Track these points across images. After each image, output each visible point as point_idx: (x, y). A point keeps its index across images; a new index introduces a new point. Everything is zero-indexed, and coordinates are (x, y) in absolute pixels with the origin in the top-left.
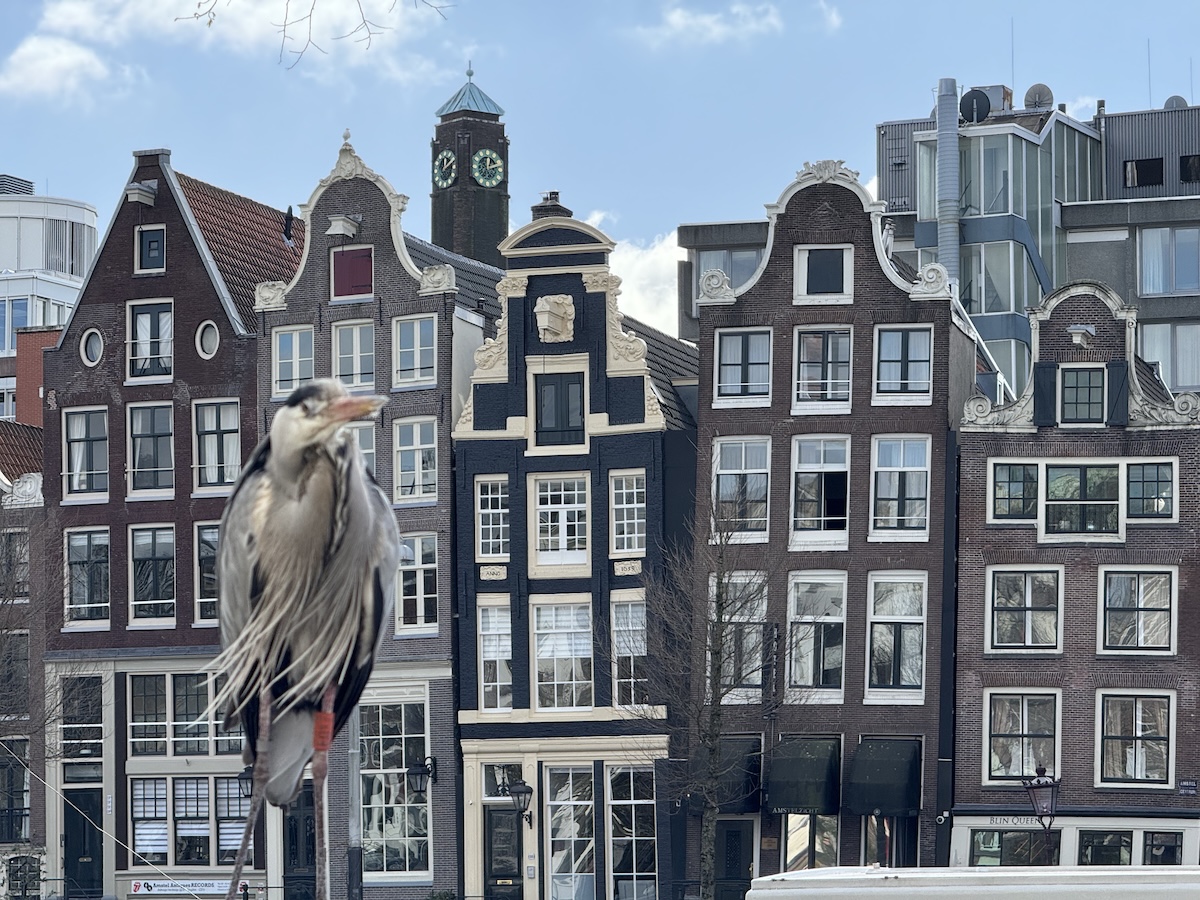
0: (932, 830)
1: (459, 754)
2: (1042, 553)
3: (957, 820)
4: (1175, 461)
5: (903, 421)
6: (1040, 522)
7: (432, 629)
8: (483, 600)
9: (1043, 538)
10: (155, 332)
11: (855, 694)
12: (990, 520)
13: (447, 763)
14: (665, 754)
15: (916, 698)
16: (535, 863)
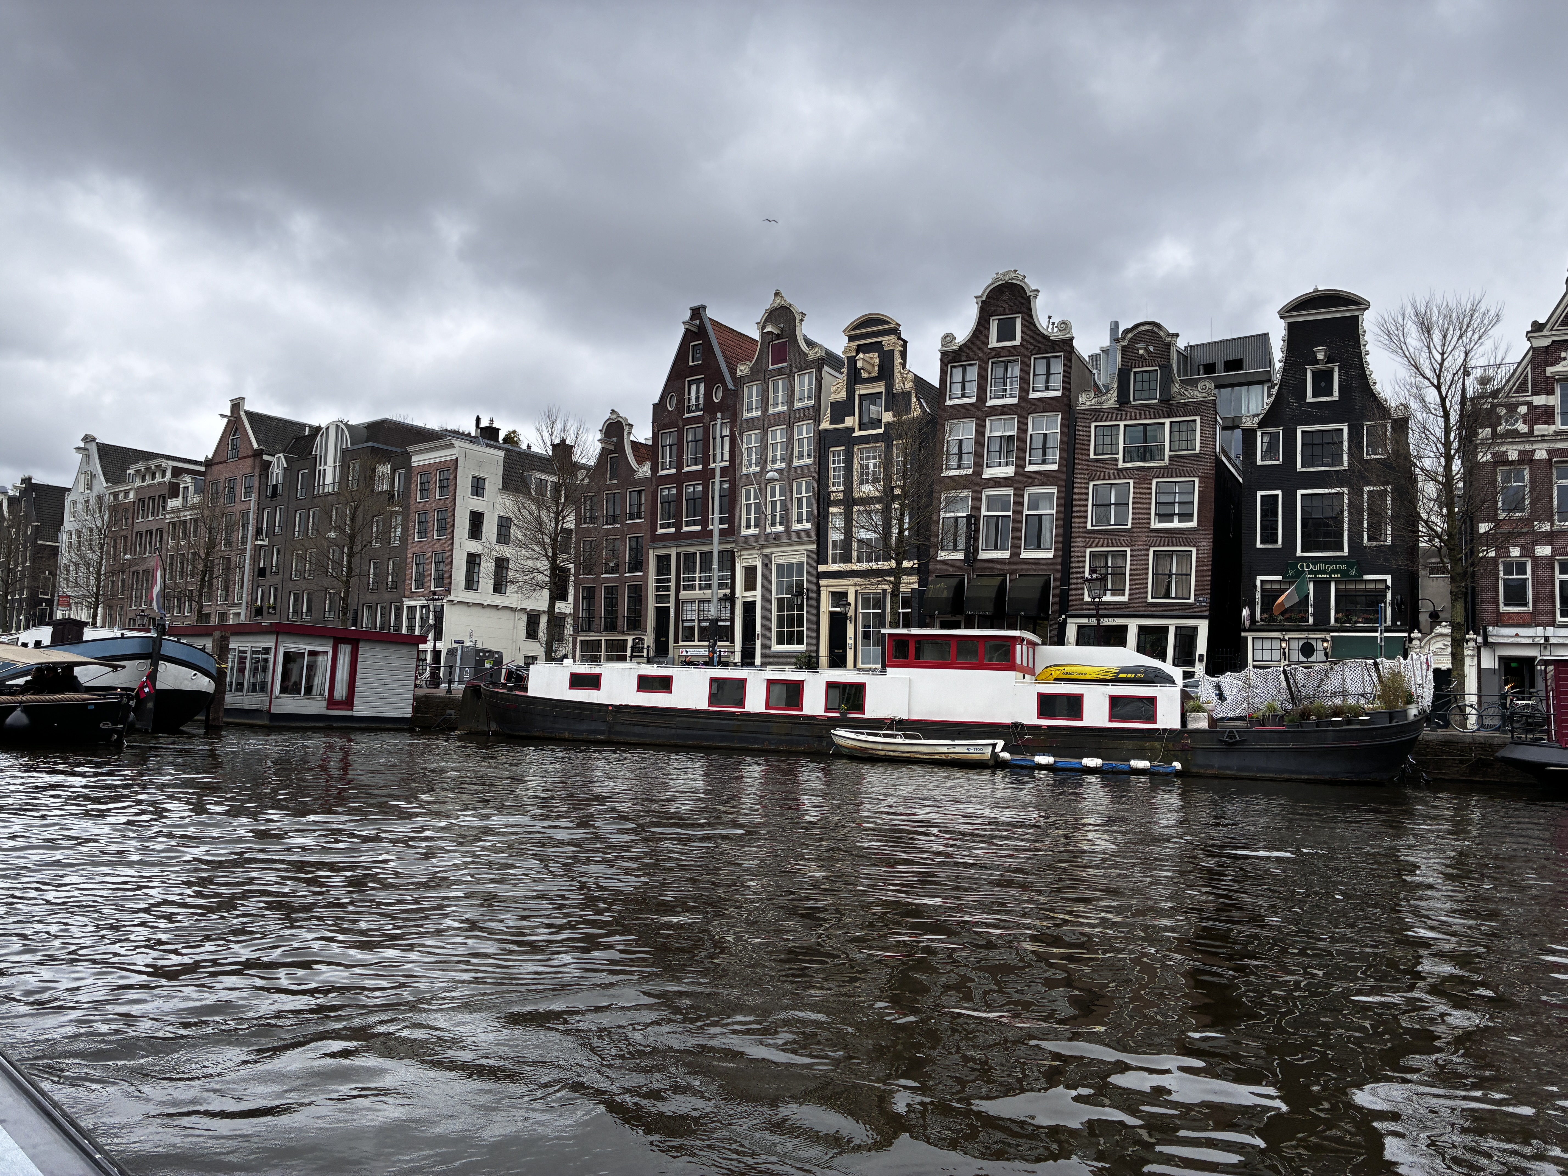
0: (1056, 625)
1: (819, 587)
2: (1122, 473)
3: (1069, 620)
4: (1198, 418)
5: (1046, 406)
6: (1120, 456)
7: (808, 526)
8: (833, 510)
9: (1121, 465)
10: (698, 391)
11: (1016, 552)
12: (1092, 456)
13: (814, 591)
14: (916, 586)
15: (1050, 554)
16: (852, 641)
